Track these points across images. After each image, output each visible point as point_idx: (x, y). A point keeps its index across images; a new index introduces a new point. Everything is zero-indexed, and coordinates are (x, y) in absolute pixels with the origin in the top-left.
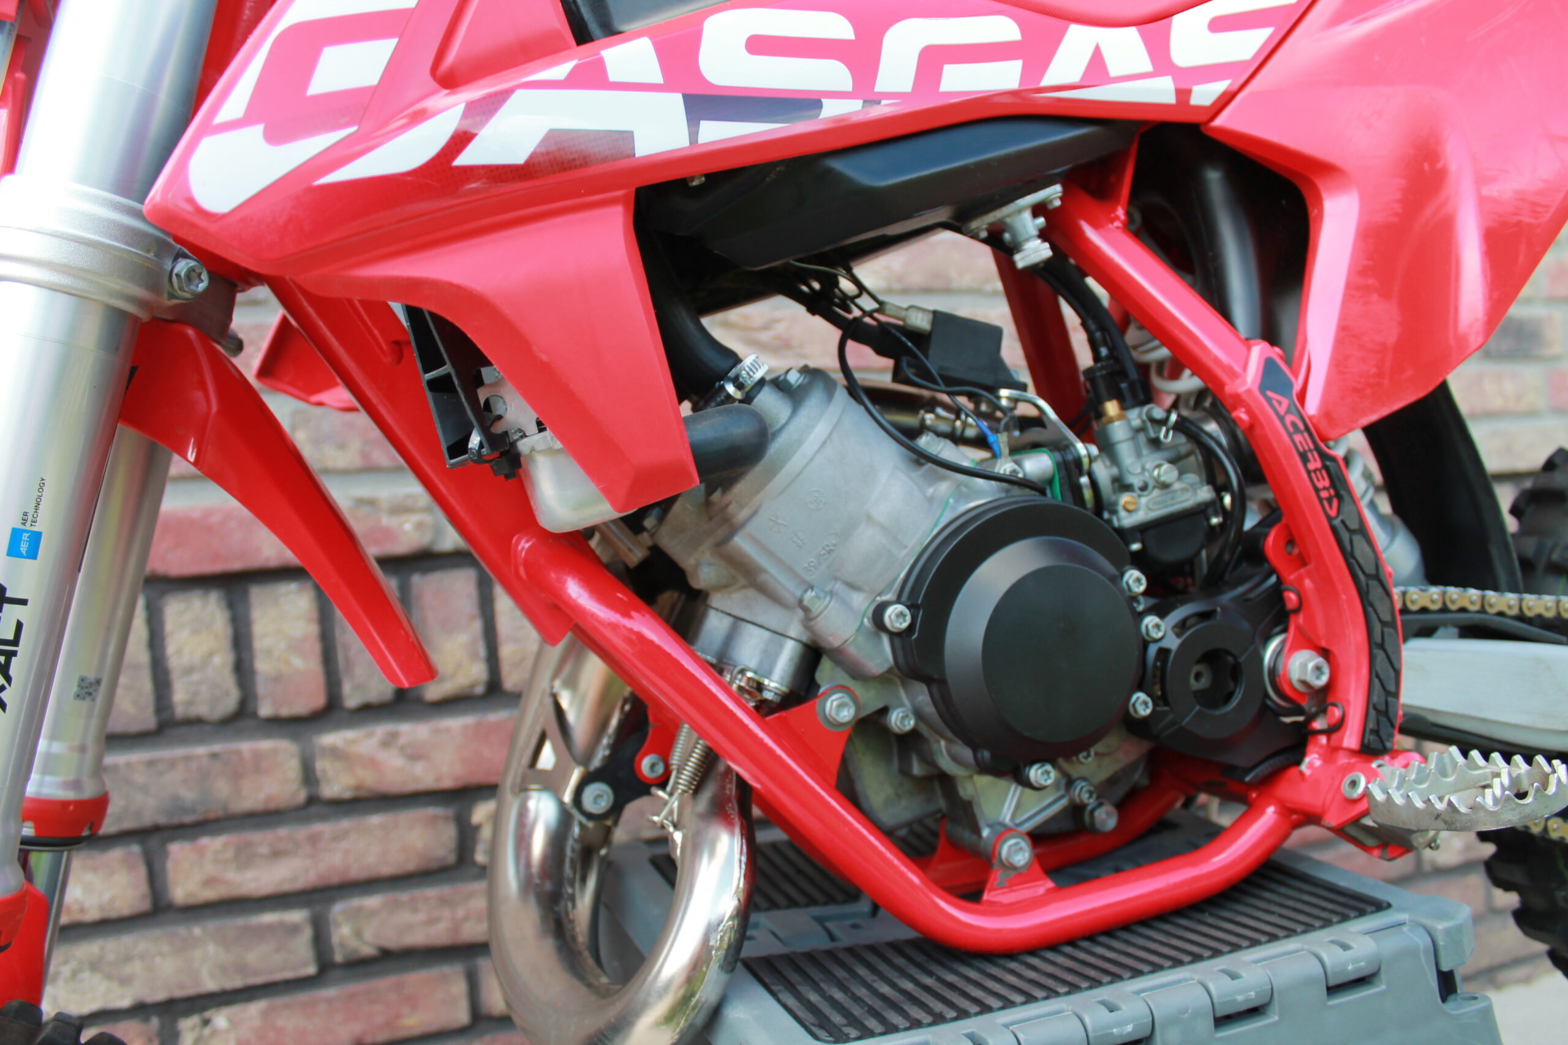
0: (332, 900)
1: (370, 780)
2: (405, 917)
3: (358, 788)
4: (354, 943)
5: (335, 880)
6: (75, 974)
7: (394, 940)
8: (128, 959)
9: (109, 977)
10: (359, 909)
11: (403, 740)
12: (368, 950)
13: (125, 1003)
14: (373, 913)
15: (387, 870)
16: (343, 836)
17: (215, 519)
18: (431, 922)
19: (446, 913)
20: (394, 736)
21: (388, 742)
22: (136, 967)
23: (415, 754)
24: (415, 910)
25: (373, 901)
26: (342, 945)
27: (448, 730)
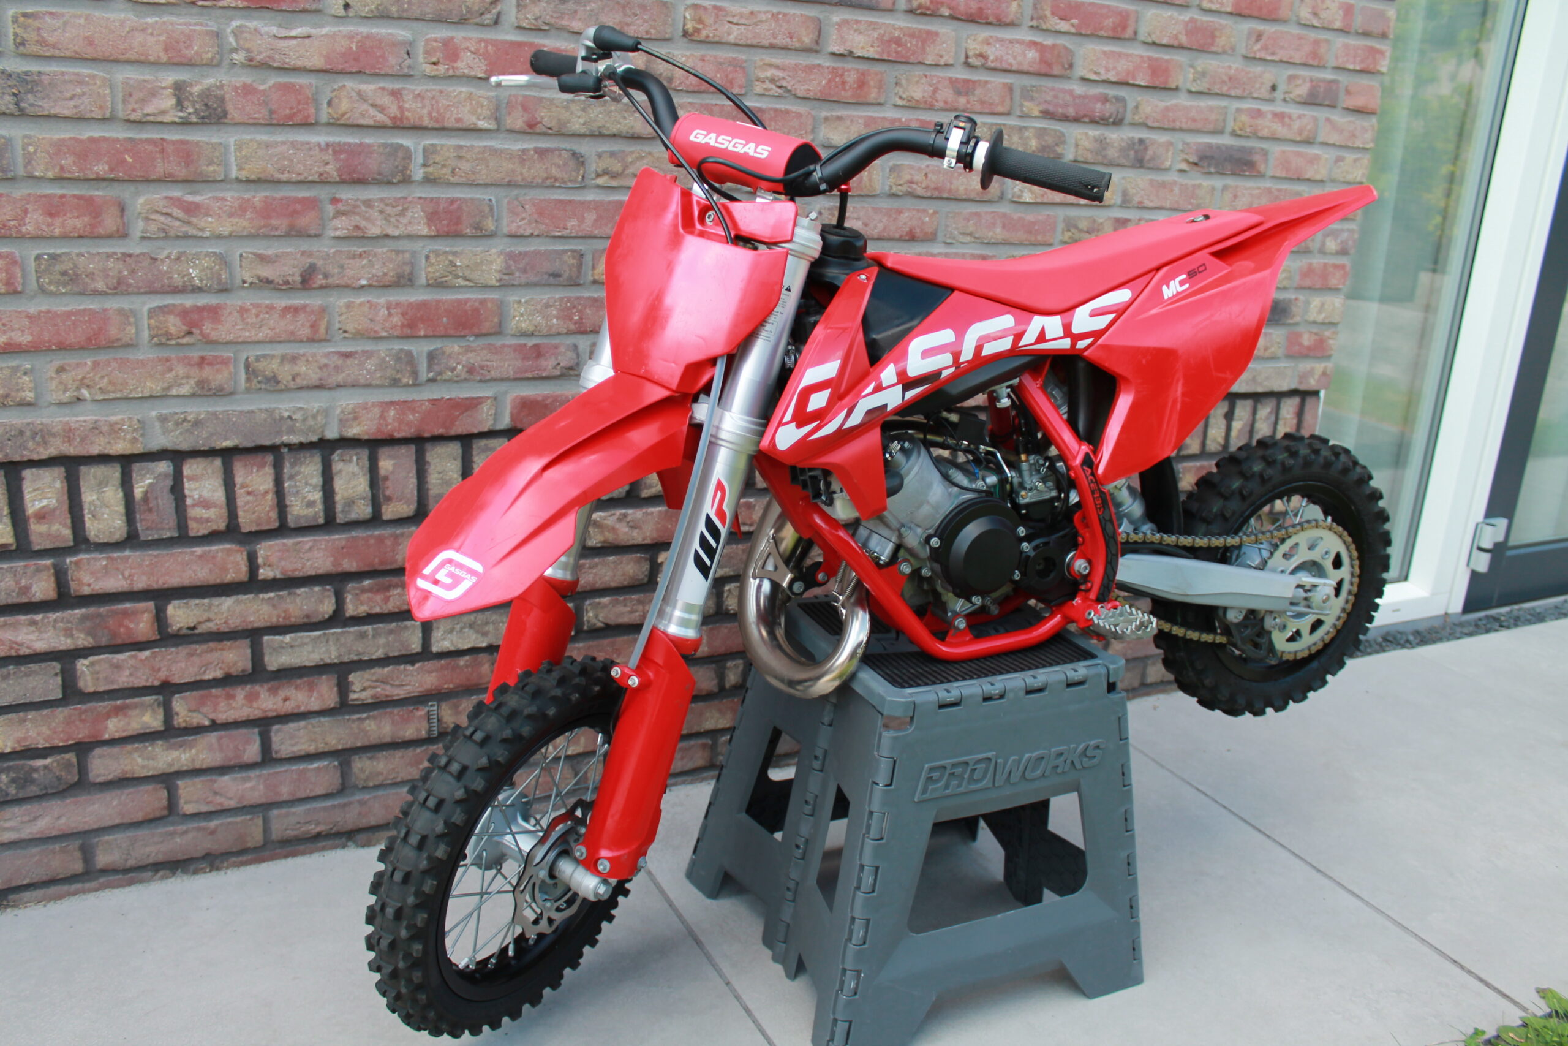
0: (585, 599)
1: (610, 537)
2: (620, 609)
3: (604, 542)
4: (594, 621)
5: (588, 588)
6: (462, 629)
7: (613, 620)
8: (487, 623)
9: (477, 632)
10: (599, 603)
11: (629, 518)
12: (600, 625)
13: (484, 645)
14: (605, 606)
15: (613, 584)
16: (596, 565)
17: (549, 401)
18: (632, 612)
19: (640, 607)
20: (625, 515)
21: (620, 520)
22: (490, 628)
23: (634, 526)
24: (625, 606)
25: (605, 600)
26: (588, 622)
27: (652, 513)
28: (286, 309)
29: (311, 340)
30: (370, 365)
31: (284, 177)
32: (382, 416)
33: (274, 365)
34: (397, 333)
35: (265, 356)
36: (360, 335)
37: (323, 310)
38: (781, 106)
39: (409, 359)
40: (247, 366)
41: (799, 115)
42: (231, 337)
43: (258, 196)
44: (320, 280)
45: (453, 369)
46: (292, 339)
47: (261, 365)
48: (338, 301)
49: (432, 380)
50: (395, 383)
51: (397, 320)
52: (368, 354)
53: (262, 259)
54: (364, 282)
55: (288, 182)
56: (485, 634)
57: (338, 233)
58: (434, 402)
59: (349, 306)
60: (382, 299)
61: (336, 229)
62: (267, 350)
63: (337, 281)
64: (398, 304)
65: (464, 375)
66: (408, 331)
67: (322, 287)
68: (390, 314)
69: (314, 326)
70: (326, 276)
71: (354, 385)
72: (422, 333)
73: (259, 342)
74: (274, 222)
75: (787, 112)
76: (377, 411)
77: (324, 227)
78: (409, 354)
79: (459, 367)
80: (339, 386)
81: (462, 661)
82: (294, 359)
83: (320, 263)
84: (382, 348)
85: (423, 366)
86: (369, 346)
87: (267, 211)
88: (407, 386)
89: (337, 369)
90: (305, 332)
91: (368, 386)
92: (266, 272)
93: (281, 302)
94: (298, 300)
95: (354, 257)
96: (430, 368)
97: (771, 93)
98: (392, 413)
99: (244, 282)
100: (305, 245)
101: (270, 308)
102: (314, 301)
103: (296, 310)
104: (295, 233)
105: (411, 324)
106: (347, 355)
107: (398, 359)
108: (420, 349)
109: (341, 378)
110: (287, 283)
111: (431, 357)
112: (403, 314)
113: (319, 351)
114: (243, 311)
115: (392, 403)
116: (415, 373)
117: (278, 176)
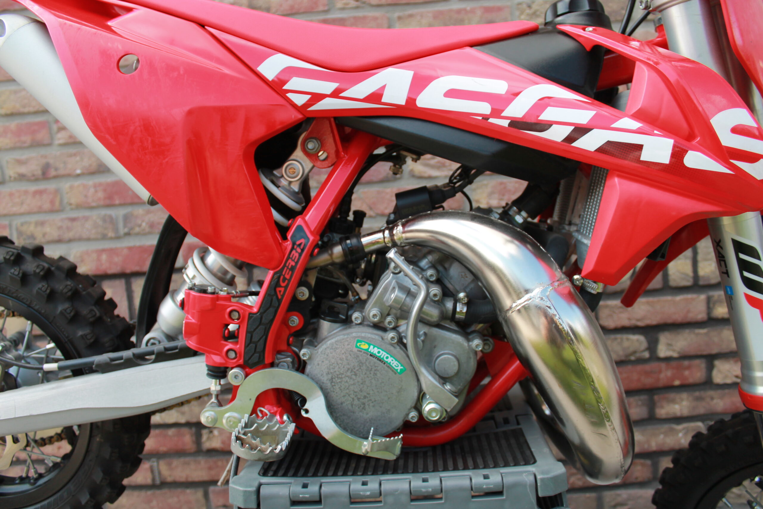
28: (36, 193)
29: (52, 211)
30: (88, 225)
31: (26, 110)
32: (99, 259)
33: (32, 228)
34: (102, 203)
35: (26, 223)
36: (79, 207)
37: (57, 191)
38: (360, 14)
39: (112, 221)
40: (17, 229)
41: (375, 19)
42: (5, 212)
43: (13, 124)
44: (53, 173)
45: (140, 226)
46: (40, 211)
47: (24, 228)
48: (65, 185)
49: (128, 234)
50: (104, 237)
51: (101, 194)
52: (86, 219)
53: (20, 162)
54: (78, 172)
55: (29, 114)
56: (183, 413)
57: (61, 141)
58: (130, 248)
59: (71, 187)
60: (90, 181)
61: (59, 139)
62: (28, 218)
63: (61, 172)
64: (100, 184)
65: (147, 230)
66: (108, 202)
67: (56, 177)
68: (96, 191)
69: (52, 202)
70: (56, 169)
71: (80, 239)
72: (117, 202)
73: (22, 214)
74: (24, 138)
75: (365, 18)
76: (95, 256)
77: (52, 138)
78: (110, 217)
79: (144, 224)
80: (70, 241)
81: (171, 432)
82: (42, 224)
83: (51, 161)
84: (95, 215)
85: (121, 225)
86: (87, 213)
87: (19, 132)
88: (111, 239)
89: (69, 229)
90: (47, 206)
91: (88, 239)
92: (23, 170)
93: (33, 188)
94: (42, 186)
95: (71, 156)
96: (125, 226)
97: (350, 6)
98: (104, 257)
99: (10, 177)
100: (43, 151)
101: (26, 192)
102: (51, 186)
103: (40, 193)
104: (36, 145)
105: (110, 197)
106: (73, 220)
107: (104, 220)
108: (119, 213)
109: (70, 235)
110: (34, 175)
111: (127, 218)
112: (105, 190)
113: (57, 218)
114: (11, 195)
115: (103, 251)
116: (116, 230)
117: (22, 110)
